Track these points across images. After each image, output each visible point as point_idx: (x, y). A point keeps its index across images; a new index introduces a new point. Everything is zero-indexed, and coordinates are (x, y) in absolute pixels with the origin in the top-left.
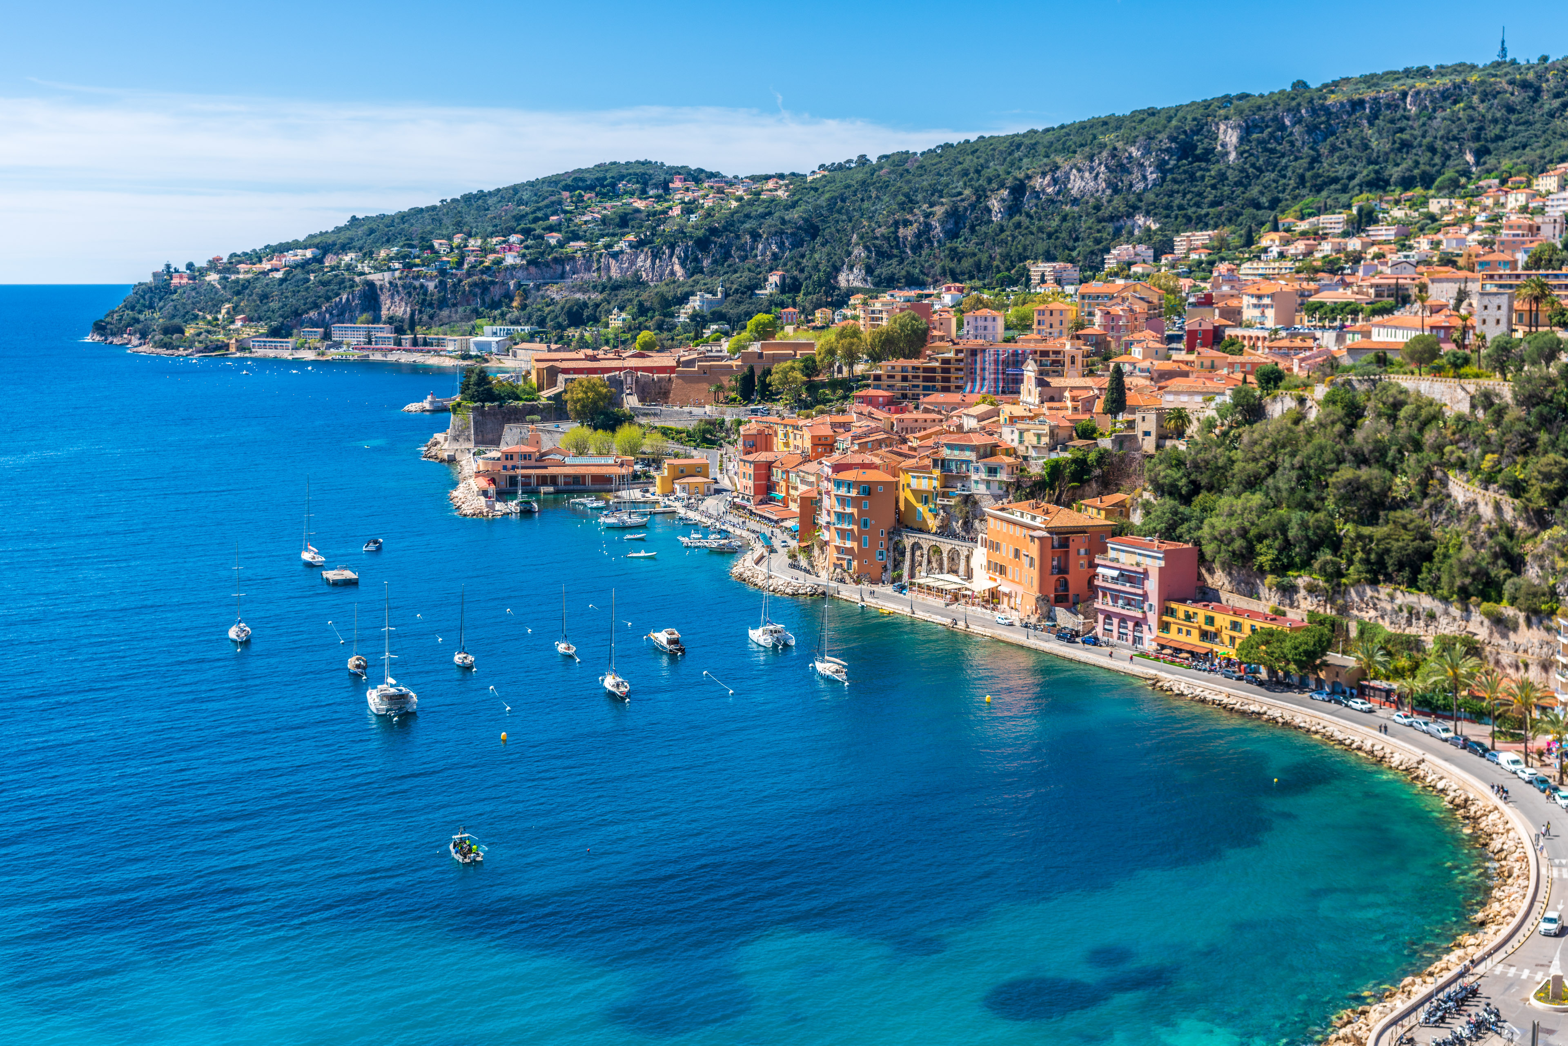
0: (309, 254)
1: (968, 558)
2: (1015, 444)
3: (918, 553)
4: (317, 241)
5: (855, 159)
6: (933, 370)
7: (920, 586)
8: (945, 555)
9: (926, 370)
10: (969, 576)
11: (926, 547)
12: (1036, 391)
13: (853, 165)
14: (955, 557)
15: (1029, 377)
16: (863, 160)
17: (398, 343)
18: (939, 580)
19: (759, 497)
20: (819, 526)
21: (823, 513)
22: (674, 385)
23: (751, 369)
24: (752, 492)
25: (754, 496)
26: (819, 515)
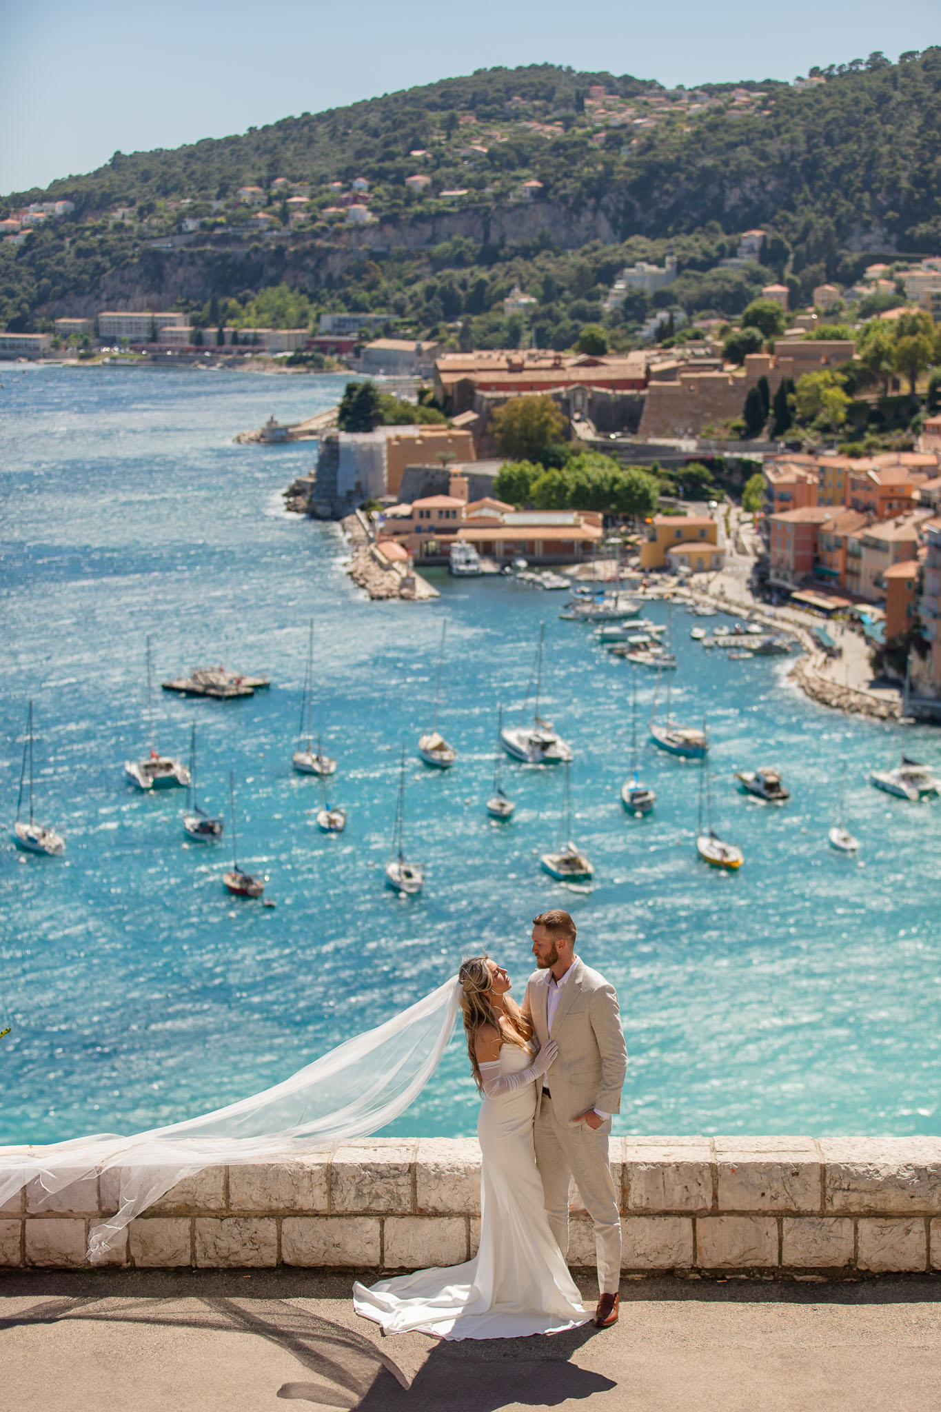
0: (59, 207)
4: (70, 189)
5: (866, 58)
13: (862, 68)
16: (877, 61)
17: (198, 339)
19: (801, 574)
20: (918, 619)
21: (925, 600)
22: (646, 408)
23: (763, 383)
24: (792, 567)
25: (794, 572)
26: (918, 603)
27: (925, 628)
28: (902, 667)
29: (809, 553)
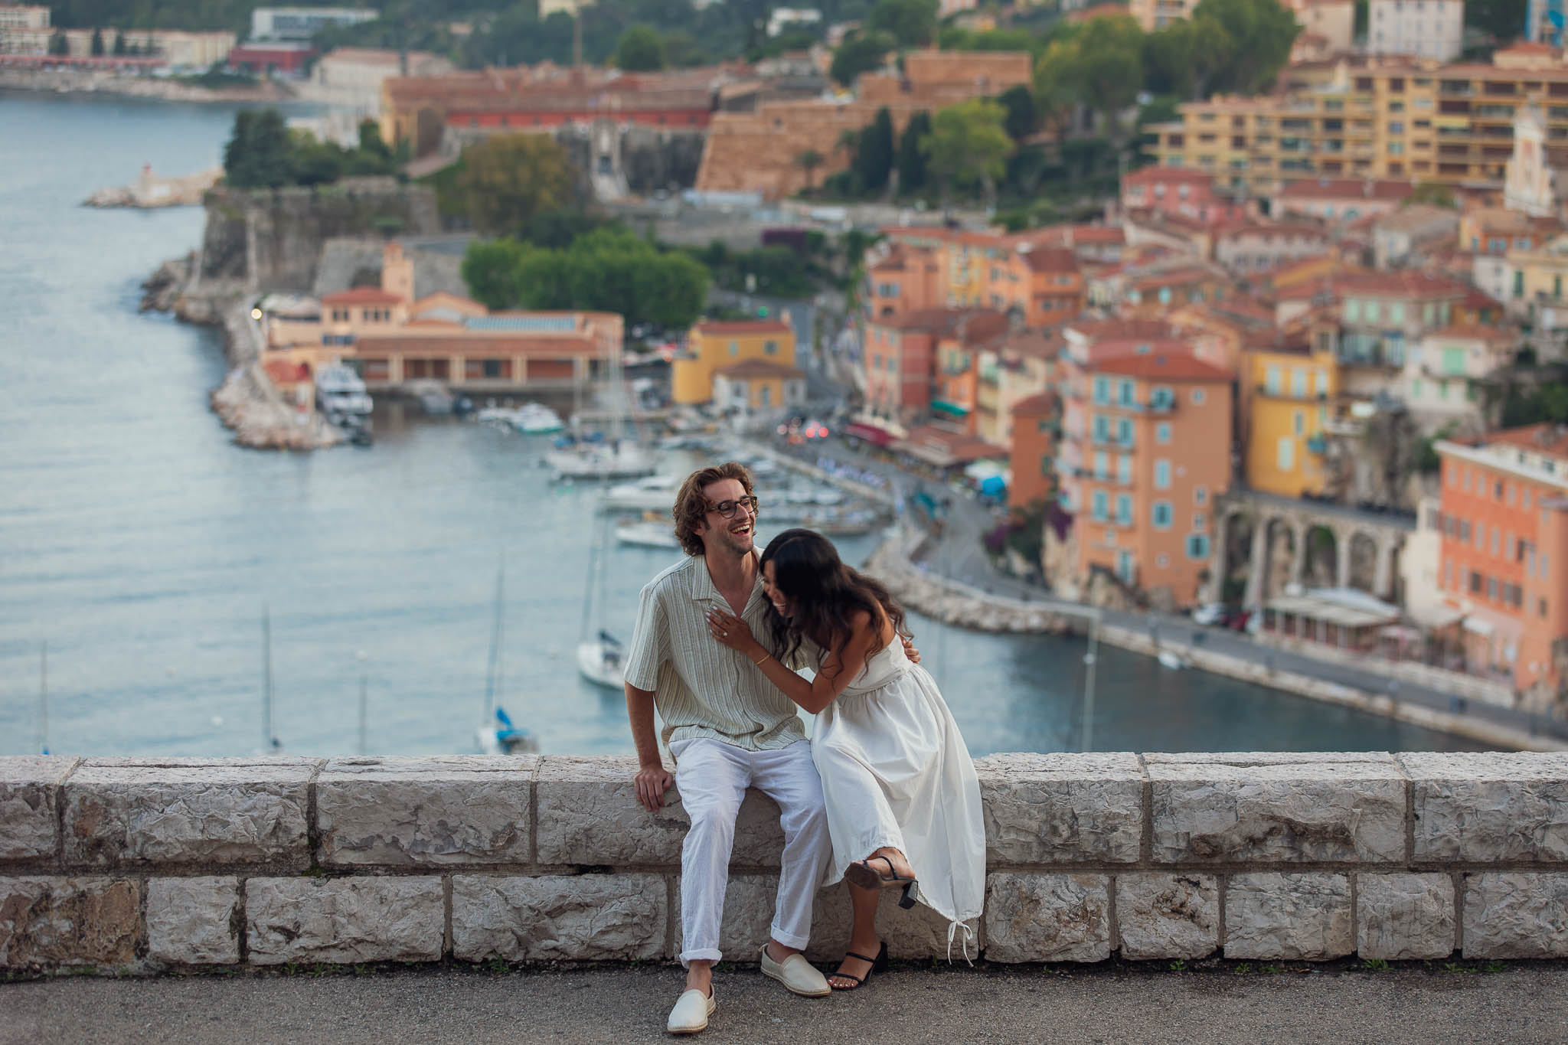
1: (1395, 553)
2: (1506, 296)
3: (1281, 543)
6: (1303, 122)
7: (1289, 617)
8: (1343, 547)
9: (1287, 123)
10: (1395, 595)
11: (1300, 530)
12: (1543, 175)
14: (1367, 551)
15: (1528, 146)
17: (60, 47)
18: (1328, 603)
19: (911, 411)
20: (1054, 479)
21: (1066, 449)
22: (708, 153)
23: (884, 117)
24: (896, 398)
25: (901, 408)
26: (1056, 453)
27: (1065, 494)
28: (1034, 554)
29: (921, 378)
